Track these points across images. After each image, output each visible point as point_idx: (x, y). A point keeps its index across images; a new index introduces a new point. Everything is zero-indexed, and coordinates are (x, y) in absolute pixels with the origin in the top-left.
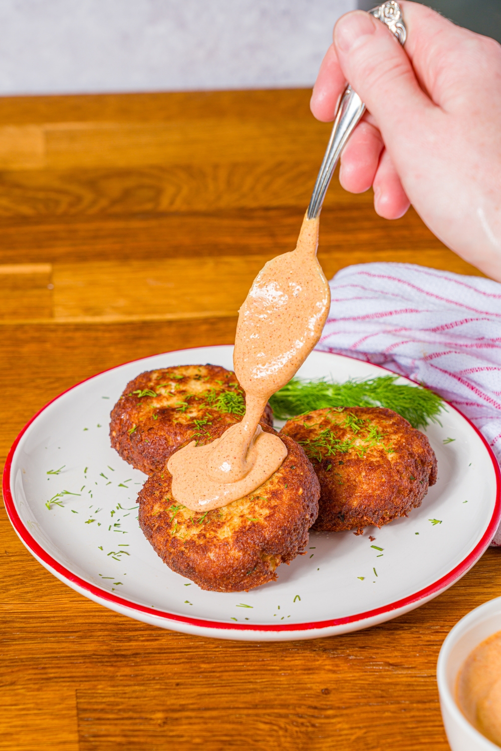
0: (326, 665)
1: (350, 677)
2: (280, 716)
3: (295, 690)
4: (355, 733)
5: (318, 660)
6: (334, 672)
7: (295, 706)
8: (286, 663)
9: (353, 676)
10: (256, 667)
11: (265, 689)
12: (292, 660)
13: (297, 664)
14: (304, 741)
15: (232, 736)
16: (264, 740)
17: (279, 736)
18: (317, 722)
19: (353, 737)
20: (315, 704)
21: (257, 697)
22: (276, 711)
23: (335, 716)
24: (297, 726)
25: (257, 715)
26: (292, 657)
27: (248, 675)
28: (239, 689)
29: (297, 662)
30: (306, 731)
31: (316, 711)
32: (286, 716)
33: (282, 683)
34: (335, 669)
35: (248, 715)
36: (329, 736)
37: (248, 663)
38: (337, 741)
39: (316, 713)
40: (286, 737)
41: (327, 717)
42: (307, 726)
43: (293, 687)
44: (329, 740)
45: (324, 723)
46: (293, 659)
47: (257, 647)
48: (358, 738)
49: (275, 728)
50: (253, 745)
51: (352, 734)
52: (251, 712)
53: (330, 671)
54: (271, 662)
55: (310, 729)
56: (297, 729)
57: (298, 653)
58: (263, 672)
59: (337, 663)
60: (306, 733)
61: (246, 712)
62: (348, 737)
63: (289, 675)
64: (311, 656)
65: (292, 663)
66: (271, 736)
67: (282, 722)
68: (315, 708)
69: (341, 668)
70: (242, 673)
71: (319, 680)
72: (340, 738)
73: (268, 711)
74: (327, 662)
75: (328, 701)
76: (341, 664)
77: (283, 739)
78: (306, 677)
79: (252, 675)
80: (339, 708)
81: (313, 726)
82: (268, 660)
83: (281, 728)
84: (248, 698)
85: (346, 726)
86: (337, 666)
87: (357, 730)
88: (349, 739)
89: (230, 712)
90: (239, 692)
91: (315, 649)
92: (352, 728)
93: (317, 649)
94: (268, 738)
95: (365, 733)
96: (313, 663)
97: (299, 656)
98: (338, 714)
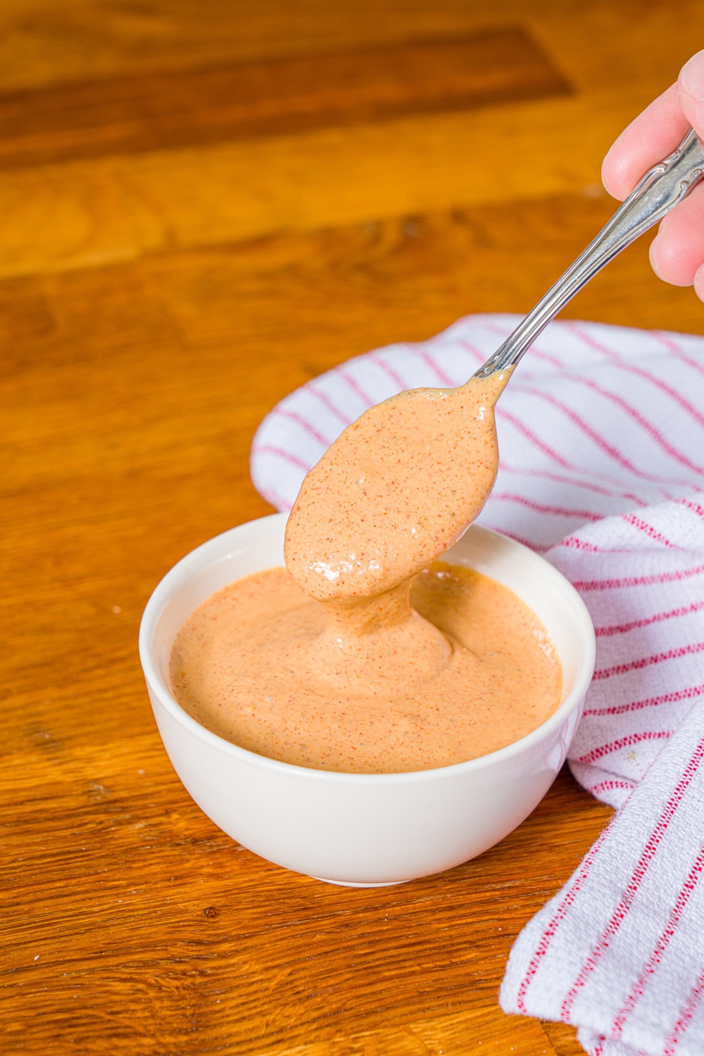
0: (202, 867)
1: (246, 882)
2: (146, 964)
3: (159, 917)
4: (275, 977)
5: (188, 861)
6: (218, 877)
7: (166, 944)
8: (135, 873)
9: (251, 881)
10: (88, 887)
11: (110, 922)
12: (145, 866)
13: (153, 871)
14: (194, 1002)
15: (70, 1010)
16: (126, 1011)
17: (150, 1000)
18: (206, 966)
19: (273, 985)
20: (197, 936)
21: (100, 938)
22: (136, 957)
23: (235, 953)
24: (175, 979)
25: (106, 969)
26: (144, 860)
27: (77, 901)
28: (68, 928)
29: (154, 869)
30: (193, 984)
31: (202, 947)
32: (153, 964)
33: (136, 907)
34: (219, 871)
35: (91, 971)
36: (232, 989)
37: (73, 881)
38: (248, 995)
39: (203, 950)
40: (160, 999)
41: (223, 956)
42: (193, 976)
43: (155, 912)
44: (234, 994)
45: (220, 968)
46: (146, 863)
47: (82, 851)
48: (281, 985)
49: (140, 986)
50: (109, 1021)
51: (269, 979)
52: (93, 964)
53: (211, 875)
54: (110, 874)
55: (199, 980)
56: (177, 983)
57: (153, 853)
58: (101, 894)
59: (220, 860)
60: (193, 988)
61: (85, 965)
62: (265, 985)
63: (145, 891)
64: (174, 855)
65: (146, 871)
66: (135, 1001)
67: (150, 975)
68: (199, 943)
69: (228, 869)
70: (65, 899)
71: (196, 894)
72: (251, 989)
73: (123, 959)
74: (203, 862)
75: (218, 928)
76: (228, 861)
77: (157, 1004)
78: (174, 891)
79: (84, 900)
80: (238, 938)
81: (202, 974)
82: (105, 872)
83: (150, 985)
84: (85, 941)
85: (258, 967)
86: (221, 866)
87: (275, 971)
88: (267, 989)
89: (59, 969)
90: (67, 932)
91: (178, 842)
92: (267, 969)
93: (182, 842)
94: (133, 1006)
95: (290, 974)
96: (182, 867)
97: (156, 858)
98: (239, 948)
